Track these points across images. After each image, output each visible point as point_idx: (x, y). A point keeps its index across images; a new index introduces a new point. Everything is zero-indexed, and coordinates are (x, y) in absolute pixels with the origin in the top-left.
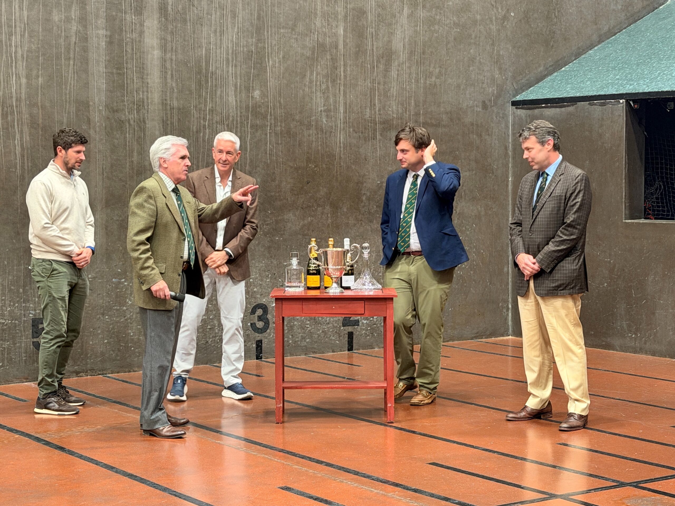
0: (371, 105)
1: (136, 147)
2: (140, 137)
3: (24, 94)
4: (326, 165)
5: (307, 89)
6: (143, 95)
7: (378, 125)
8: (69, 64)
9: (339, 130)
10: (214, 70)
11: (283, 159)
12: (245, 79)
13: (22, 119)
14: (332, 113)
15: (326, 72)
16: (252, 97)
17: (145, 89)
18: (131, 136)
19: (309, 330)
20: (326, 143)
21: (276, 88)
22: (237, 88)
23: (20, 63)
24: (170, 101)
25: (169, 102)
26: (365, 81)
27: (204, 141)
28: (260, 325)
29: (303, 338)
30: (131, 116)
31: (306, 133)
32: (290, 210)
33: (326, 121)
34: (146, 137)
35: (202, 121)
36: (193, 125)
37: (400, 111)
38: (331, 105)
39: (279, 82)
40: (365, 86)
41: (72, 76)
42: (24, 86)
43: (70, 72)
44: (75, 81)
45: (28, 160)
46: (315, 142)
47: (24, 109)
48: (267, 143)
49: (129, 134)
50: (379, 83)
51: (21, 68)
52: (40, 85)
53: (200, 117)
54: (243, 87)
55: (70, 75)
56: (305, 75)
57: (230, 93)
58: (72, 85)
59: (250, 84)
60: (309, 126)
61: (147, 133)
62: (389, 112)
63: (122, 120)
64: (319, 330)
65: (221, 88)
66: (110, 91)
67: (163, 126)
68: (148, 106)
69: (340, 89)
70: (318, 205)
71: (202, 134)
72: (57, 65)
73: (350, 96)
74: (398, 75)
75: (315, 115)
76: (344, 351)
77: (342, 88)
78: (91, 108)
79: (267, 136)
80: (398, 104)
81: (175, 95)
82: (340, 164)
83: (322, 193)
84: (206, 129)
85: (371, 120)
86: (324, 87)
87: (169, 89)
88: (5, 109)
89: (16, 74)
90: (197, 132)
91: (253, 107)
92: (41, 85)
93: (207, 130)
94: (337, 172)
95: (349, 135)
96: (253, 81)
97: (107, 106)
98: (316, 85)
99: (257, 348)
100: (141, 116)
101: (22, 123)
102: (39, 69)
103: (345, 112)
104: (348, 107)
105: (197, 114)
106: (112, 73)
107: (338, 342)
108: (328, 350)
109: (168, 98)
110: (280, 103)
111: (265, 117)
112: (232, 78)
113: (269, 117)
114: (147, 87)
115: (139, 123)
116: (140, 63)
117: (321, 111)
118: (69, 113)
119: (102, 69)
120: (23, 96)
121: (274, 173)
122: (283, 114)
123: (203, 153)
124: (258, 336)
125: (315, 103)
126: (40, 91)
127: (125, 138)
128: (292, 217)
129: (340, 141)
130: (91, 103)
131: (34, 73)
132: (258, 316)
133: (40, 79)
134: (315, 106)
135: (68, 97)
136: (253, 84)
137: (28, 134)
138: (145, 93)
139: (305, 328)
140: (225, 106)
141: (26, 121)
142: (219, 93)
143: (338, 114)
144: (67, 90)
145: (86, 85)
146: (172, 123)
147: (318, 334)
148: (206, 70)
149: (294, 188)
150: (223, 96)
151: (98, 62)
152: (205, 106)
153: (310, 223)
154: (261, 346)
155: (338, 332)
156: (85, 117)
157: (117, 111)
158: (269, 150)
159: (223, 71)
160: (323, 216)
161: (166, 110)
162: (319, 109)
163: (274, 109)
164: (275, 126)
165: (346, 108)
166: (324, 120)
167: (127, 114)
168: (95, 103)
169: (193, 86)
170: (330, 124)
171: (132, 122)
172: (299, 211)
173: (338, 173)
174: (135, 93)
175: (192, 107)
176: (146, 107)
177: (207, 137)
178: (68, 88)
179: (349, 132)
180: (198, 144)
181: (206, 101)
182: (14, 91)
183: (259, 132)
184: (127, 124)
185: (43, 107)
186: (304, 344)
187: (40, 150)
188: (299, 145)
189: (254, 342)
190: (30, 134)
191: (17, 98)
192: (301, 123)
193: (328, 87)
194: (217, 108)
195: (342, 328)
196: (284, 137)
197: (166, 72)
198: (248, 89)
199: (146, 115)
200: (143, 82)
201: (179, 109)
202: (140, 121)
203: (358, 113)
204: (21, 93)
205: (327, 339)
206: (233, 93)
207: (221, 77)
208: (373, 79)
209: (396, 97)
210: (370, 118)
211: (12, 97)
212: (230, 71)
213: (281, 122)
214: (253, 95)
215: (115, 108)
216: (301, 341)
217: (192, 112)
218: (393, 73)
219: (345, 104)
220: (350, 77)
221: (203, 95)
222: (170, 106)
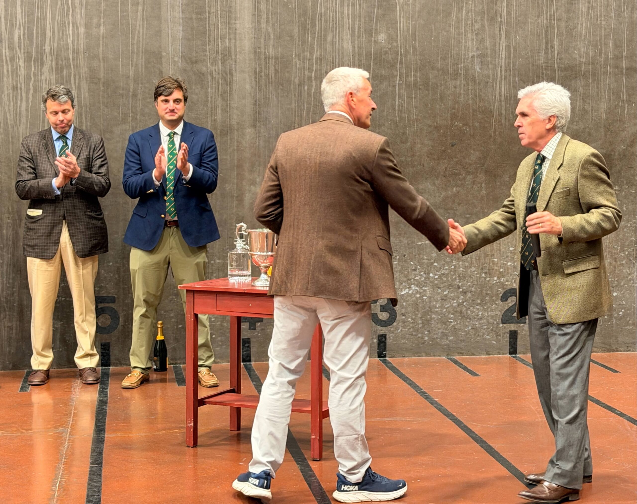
0: (547, 48)
1: (220, 103)
2: (225, 92)
3: (82, 46)
4: (480, 122)
5: (452, 30)
6: (230, 43)
7: (557, 72)
8: (138, 9)
9: (498, 80)
10: (323, 11)
11: (417, 115)
12: (365, 20)
13: (79, 73)
14: (489, 59)
15: (481, 8)
16: (375, 41)
17: (232, 36)
18: (214, 90)
19: (453, 326)
20: (480, 95)
21: (409, 30)
22: (355, 32)
23: (78, 10)
24: (265, 49)
25: (263, 50)
26: (538, 17)
27: (309, 95)
28: (384, 316)
29: (444, 335)
30: (214, 68)
31: (450, 83)
32: (426, 179)
33: (481, 69)
34: (234, 92)
35: (307, 73)
36: (295, 78)
37: (591, 54)
38: (487, 48)
39: (414, 23)
40: (538, 23)
41: (141, 23)
42: (82, 36)
43: (139, 18)
44: (145, 29)
45: (86, 119)
46: (464, 94)
47: (82, 62)
48: (395, 97)
49: (212, 89)
50: (559, 20)
51: (79, 16)
52: (101, 34)
53: (304, 67)
54: (363, 30)
55: (138, 22)
56: (450, 14)
57: (345, 38)
58: (141, 34)
59: (372, 26)
60: (456, 76)
61: (234, 88)
62: (574, 56)
63: (203, 72)
64: (467, 326)
65: (333, 31)
66: (189, 40)
67: (255, 78)
68: (236, 56)
69: (500, 28)
70: (468, 173)
71: (306, 88)
72: (122, 12)
73: (516, 37)
74: (589, 8)
75: (464, 62)
76: (503, 354)
77: (504, 27)
78: (164, 60)
79: (396, 88)
80: (589, 45)
81: (271, 42)
82: (500, 122)
83: (473, 158)
84: (312, 82)
85: (547, 66)
86: (477, 26)
87: (263, 35)
88: (60, 62)
89: (73, 24)
90: (300, 85)
91: (376, 54)
92: (103, 34)
93: (314, 81)
94: (495, 132)
95: (513, 86)
96: (376, 22)
97: (183, 57)
98: (466, 24)
99: (379, 344)
100: (228, 67)
101: (80, 78)
102: (100, 17)
103: (508, 57)
104: (512, 50)
105: (300, 64)
106: (191, 19)
107: (495, 342)
108: (480, 351)
109: (262, 46)
110: (414, 47)
111: (393, 66)
112: (349, 19)
113: (398, 66)
114: (235, 34)
115: (224, 75)
116: (227, 5)
117: (473, 57)
118: (137, 65)
119: (178, 14)
120: (81, 48)
121: (404, 133)
122: (419, 62)
123: (309, 109)
124: (381, 330)
125: (465, 47)
126: (101, 42)
127: (207, 93)
128: (430, 186)
129: (500, 93)
130: (164, 54)
131: (95, 21)
132: (381, 306)
133: (102, 28)
134: (465, 50)
135: (135, 47)
136: (376, 25)
137: (86, 90)
138: (233, 41)
139: (448, 323)
140: (338, 53)
141: (84, 75)
142: (329, 38)
143: (497, 60)
144: (134, 39)
145: (159, 33)
146: (267, 75)
147: (466, 331)
148: (313, 11)
149: (433, 152)
150: (336, 42)
151: (173, 7)
152: (312, 54)
153: (455, 195)
154: (385, 343)
155: (494, 329)
156: (157, 70)
157: (196, 62)
158: (399, 106)
159: (336, 12)
160: (474, 186)
161: (259, 59)
162: (471, 55)
163: (405, 56)
164: (407, 76)
165: (510, 52)
166: (477, 68)
167: (209, 65)
168: (169, 54)
169: (296, 31)
170: (486, 72)
171: (215, 75)
172: (439, 179)
173: (497, 133)
174: (220, 40)
175: (294, 56)
176: (233, 57)
177: (313, 91)
178: (136, 37)
179: (514, 82)
180: (301, 99)
181: (312, 48)
182: (70, 41)
183: (385, 84)
184: (209, 78)
185: (105, 59)
186: (445, 342)
187: (102, 108)
188: (442, 99)
189: (375, 337)
190: (89, 91)
191: (74, 49)
192: (445, 72)
193: (483, 26)
194: (328, 57)
195: (501, 325)
196: (420, 89)
197: (259, 15)
198: (369, 33)
199: (233, 66)
200: (230, 28)
201: (276, 58)
202: (226, 74)
203: (528, 58)
204: (78, 44)
205: (479, 338)
206: (349, 37)
207: (333, 18)
208: (550, 15)
209: (585, 36)
210: (545, 64)
211: (68, 49)
212: (346, 12)
213: (416, 71)
214: (376, 39)
215: (194, 59)
216: (441, 339)
217: (294, 61)
218: (580, 6)
219: (509, 47)
220: (516, 13)
221: (308, 42)
222: (265, 54)
